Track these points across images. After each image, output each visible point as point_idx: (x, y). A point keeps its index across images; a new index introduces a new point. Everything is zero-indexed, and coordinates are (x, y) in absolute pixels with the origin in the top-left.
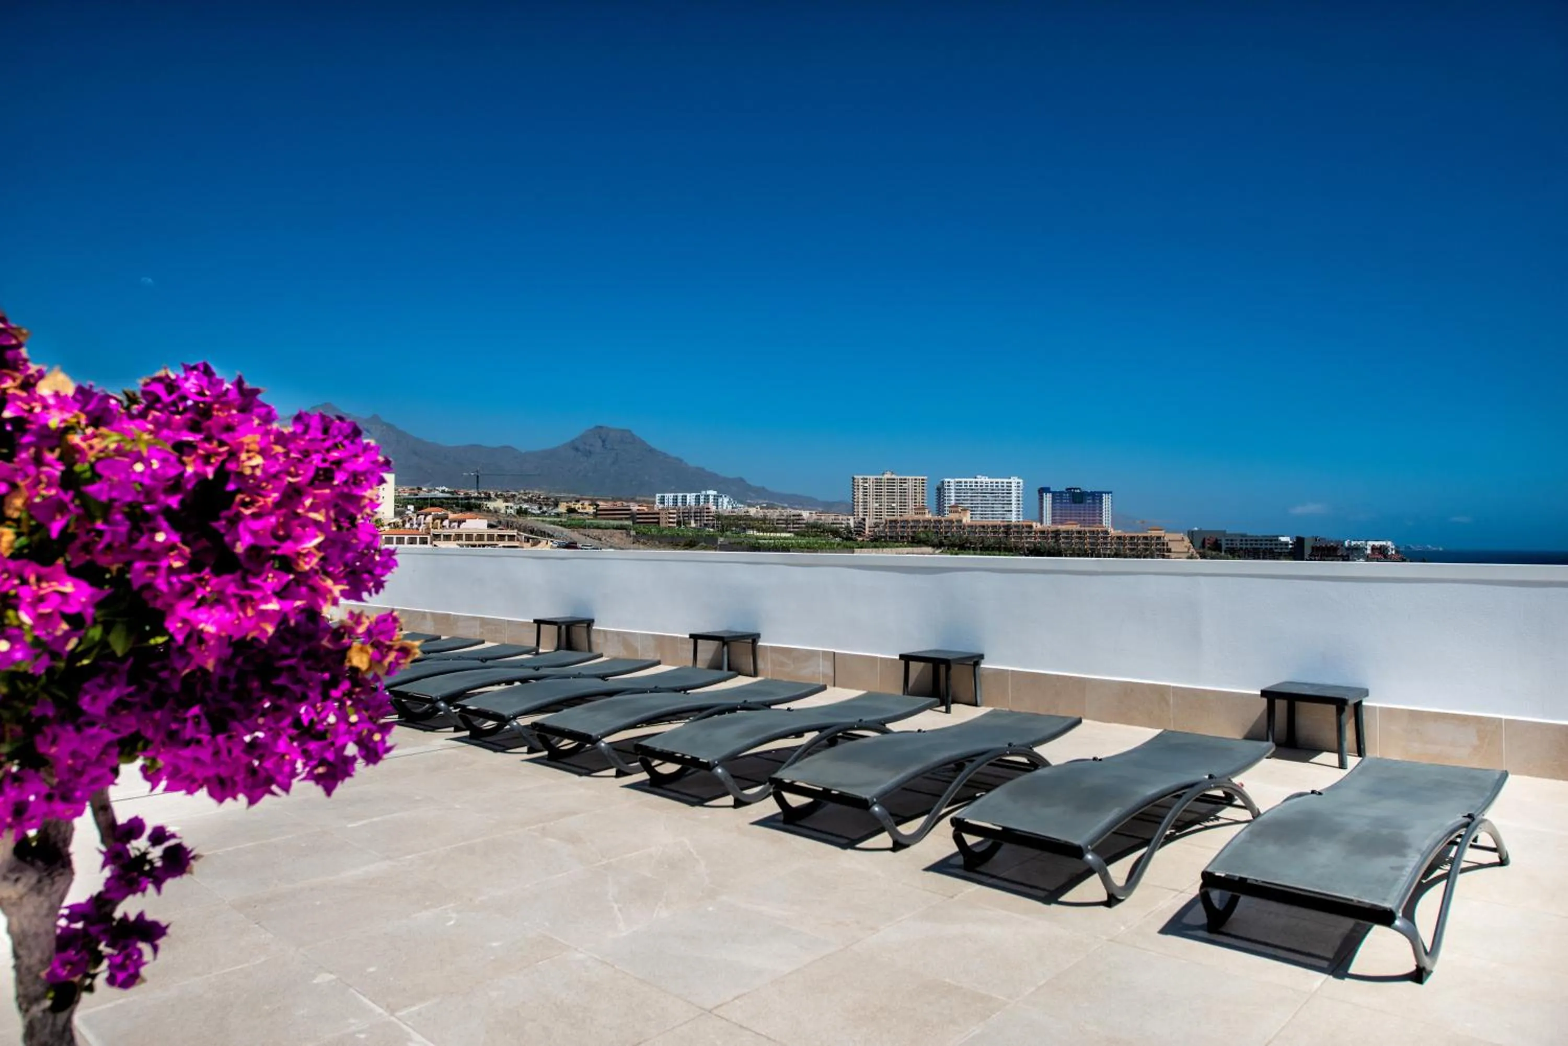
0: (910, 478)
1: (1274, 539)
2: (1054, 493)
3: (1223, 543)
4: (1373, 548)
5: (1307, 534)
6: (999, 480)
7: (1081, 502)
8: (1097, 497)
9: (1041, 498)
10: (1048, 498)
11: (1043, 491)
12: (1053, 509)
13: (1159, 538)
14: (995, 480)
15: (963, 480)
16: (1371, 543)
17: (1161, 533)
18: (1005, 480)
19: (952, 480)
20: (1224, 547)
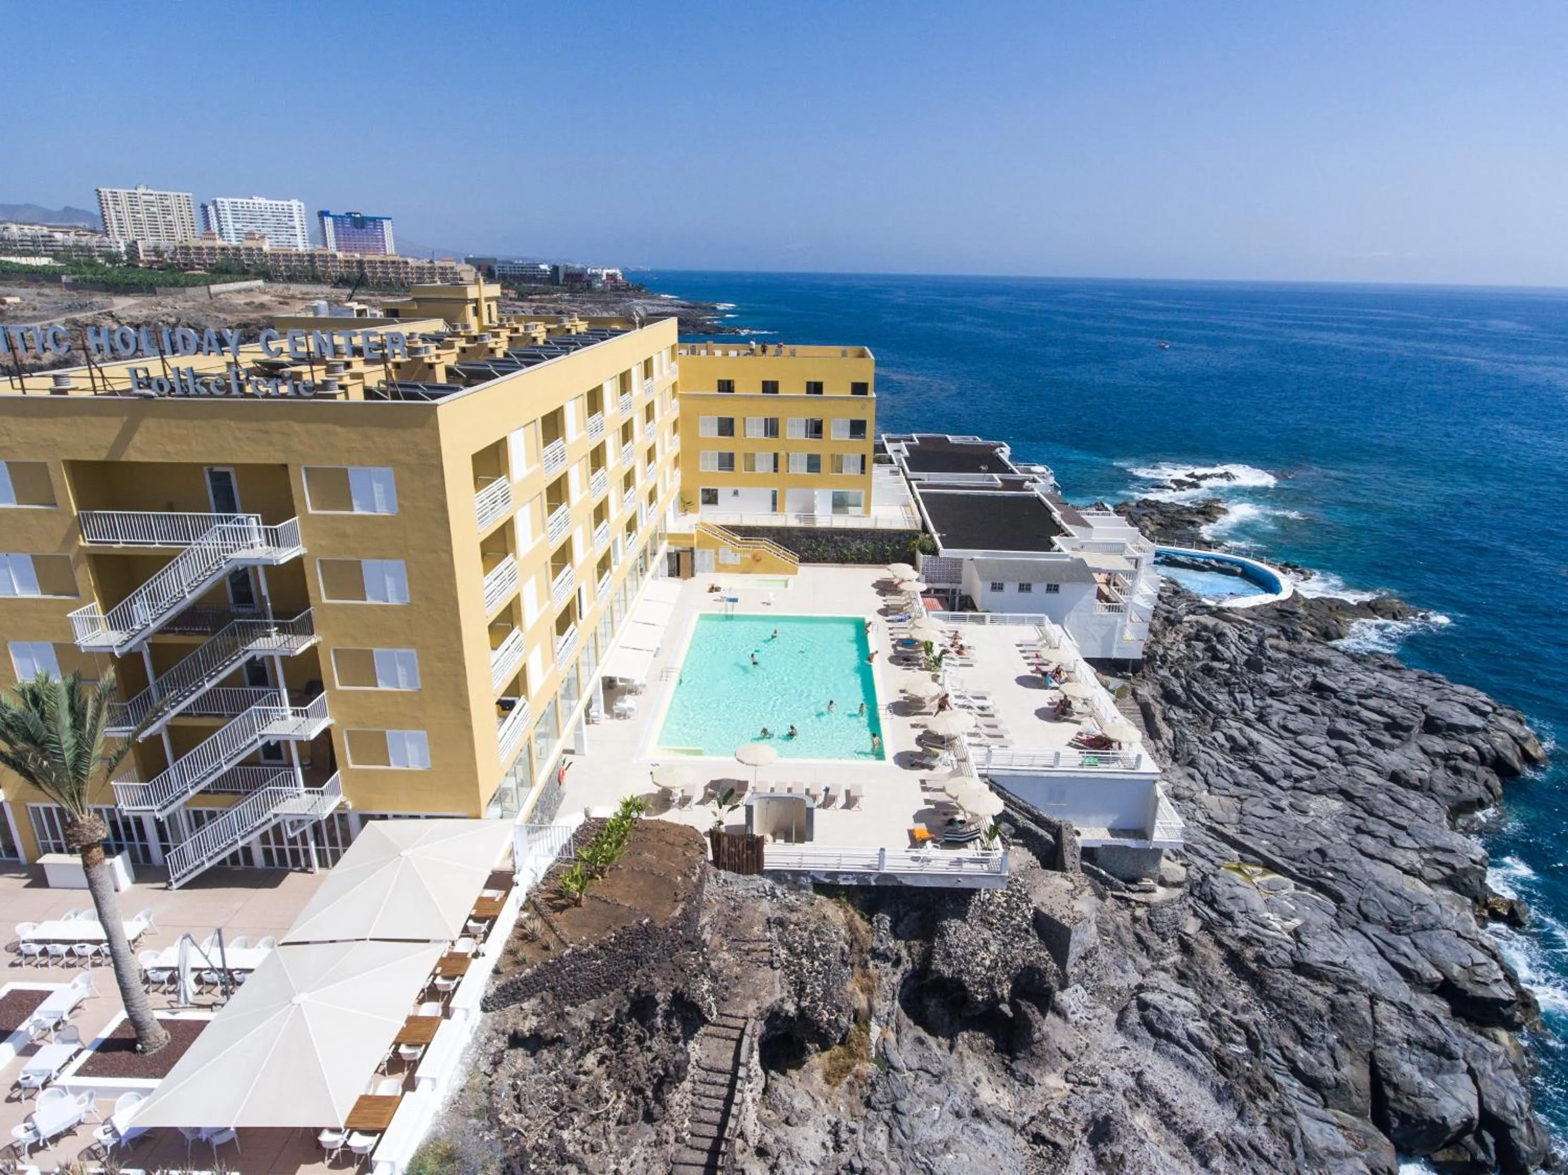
0: (172, 194)
1: (535, 267)
2: (334, 217)
3: (496, 269)
4: (608, 275)
5: (561, 265)
6: (280, 203)
7: (363, 227)
8: (376, 221)
9: (322, 222)
10: (329, 221)
11: (323, 214)
12: (337, 233)
13: (452, 268)
14: (274, 202)
15: (239, 200)
16: (606, 271)
17: (453, 264)
18: (286, 203)
19: (225, 200)
20: (497, 273)
